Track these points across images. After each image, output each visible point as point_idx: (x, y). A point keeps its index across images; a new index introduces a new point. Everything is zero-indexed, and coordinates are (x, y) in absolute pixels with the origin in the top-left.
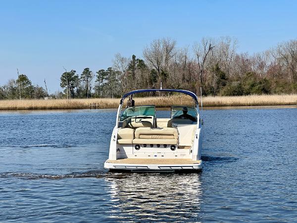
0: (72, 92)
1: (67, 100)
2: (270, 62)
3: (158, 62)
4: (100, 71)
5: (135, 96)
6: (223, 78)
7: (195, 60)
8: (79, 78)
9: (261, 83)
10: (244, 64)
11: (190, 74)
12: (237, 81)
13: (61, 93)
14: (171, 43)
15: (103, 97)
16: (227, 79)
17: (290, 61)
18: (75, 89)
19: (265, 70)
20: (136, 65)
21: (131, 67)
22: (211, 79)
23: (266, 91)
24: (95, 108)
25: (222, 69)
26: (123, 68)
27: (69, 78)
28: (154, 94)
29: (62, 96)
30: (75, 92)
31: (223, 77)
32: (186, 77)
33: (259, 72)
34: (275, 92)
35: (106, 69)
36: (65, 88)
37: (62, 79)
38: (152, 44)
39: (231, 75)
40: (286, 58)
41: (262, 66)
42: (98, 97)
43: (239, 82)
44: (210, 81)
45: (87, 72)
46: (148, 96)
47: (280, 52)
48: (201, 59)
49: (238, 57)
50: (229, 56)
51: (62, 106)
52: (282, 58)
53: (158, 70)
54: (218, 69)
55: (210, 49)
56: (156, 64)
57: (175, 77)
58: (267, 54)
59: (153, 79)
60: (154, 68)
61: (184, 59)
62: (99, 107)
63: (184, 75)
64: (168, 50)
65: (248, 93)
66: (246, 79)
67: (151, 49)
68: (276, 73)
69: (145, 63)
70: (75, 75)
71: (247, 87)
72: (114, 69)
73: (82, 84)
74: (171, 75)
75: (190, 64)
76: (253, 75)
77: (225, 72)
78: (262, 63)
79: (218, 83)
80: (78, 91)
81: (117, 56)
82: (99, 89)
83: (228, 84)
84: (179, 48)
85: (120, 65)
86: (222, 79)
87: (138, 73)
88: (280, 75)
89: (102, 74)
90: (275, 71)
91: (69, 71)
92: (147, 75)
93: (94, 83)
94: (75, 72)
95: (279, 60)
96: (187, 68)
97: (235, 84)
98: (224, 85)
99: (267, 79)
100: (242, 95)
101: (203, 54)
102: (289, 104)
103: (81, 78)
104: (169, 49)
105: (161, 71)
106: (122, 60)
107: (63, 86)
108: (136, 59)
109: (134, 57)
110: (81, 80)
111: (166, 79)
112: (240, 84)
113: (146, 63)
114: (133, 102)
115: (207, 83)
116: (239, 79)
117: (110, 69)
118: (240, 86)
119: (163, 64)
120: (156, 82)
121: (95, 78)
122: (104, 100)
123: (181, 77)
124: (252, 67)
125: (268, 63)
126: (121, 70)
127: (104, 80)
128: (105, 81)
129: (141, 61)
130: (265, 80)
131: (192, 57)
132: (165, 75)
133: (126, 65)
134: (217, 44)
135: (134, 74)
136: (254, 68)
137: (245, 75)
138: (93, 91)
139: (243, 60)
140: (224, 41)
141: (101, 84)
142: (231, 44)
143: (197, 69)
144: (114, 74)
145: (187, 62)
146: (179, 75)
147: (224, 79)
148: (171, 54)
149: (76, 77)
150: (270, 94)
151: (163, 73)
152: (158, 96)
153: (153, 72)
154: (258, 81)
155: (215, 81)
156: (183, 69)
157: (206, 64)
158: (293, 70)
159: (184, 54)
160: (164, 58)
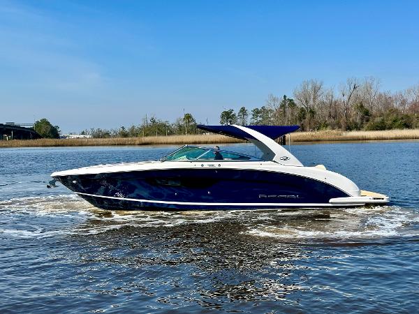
3: (306, 101)
4: (254, 110)
6: (366, 115)
7: (340, 99)
8: (237, 116)
9: (402, 119)
10: (387, 102)
11: (336, 111)
14: (318, 84)
16: (370, 115)
19: (407, 107)
20: (287, 104)
21: (283, 106)
22: (356, 116)
23: (408, 126)
25: (366, 106)
26: (275, 106)
27: (227, 116)
28: (303, 130)
31: (367, 113)
32: (332, 114)
33: (401, 108)
34: (417, 127)
35: (260, 108)
37: (221, 117)
38: (301, 85)
39: (374, 112)
41: (403, 103)
43: (382, 118)
44: (354, 118)
45: (243, 111)
46: (298, 131)
48: (346, 98)
49: (380, 95)
50: (373, 95)
53: (307, 108)
54: (362, 106)
55: (355, 88)
56: (304, 103)
57: (322, 114)
58: (409, 92)
59: (302, 116)
60: (303, 106)
61: (330, 98)
63: (330, 112)
64: (316, 90)
65: (390, 128)
66: (388, 115)
67: (300, 90)
69: (295, 102)
70: (233, 113)
71: (390, 122)
72: (267, 107)
73: (239, 121)
74: (318, 112)
75: (336, 102)
76: (396, 111)
77: (368, 109)
78: (404, 100)
79: (362, 119)
83: (371, 120)
84: (325, 89)
85: (272, 104)
87: (289, 111)
89: (257, 112)
91: (227, 110)
92: (296, 113)
93: (249, 120)
94: (233, 110)
96: (333, 105)
97: (378, 119)
98: (368, 121)
99: (409, 114)
100: (384, 129)
101: (347, 94)
103: (239, 115)
105: (309, 110)
106: (275, 100)
107: (222, 124)
108: (287, 98)
109: (285, 97)
111: (313, 116)
112: (383, 120)
114: (284, 137)
115: (351, 119)
116: (381, 115)
117: (263, 108)
118: (383, 122)
119: (311, 102)
120: (305, 119)
121: (251, 116)
123: (328, 114)
125: (410, 100)
126: (273, 108)
127: (258, 117)
128: (259, 119)
129: (291, 100)
130: (407, 116)
132: (313, 112)
133: (278, 105)
134: (361, 84)
135: (285, 112)
136: (396, 105)
137: (388, 112)
139: (386, 98)
140: (368, 81)
141: (256, 121)
142: (375, 83)
143: (343, 106)
144: (267, 112)
145: (333, 100)
146: (326, 112)
147: (368, 115)
148: (319, 94)
149: (234, 115)
150: (411, 128)
151: (311, 111)
152: (306, 131)
153: (302, 110)
154: (400, 117)
155: (358, 118)
156: (330, 107)
157: (350, 102)
159: (331, 94)
160: (312, 97)
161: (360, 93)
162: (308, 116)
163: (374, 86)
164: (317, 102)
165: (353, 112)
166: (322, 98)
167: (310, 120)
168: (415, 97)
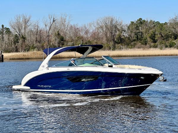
2: (92, 29)
3: (19, 29)
5: (4, 52)
7: (44, 28)
9: (86, 43)
10: (76, 31)
11: (41, 38)
12: (71, 42)
14: (28, 18)
16: (65, 41)
17: (105, 29)
19: (89, 35)
20: (4, 31)
21: (1, 33)
25: (62, 34)
28: (17, 51)
31: (62, 39)
32: (38, 40)
33: (85, 36)
38: (15, 17)
39: (67, 38)
40: (102, 27)
41: (87, 32)
43: (72, 42)
44: (53, 42)
46: (13, 52)
47: (98, 24)
48: (48, 28)
49: (71, 27)
50: (66, 26)
52: (100, 28)
53: (19, 35)
54: (59, 34)
55: (54, 21)
56: (18, 31)
57: (31, 39)
59: (16, 41)
60: (17, 33)
61: (36, 27)
63: (36, 38)
64: (26, 22)
66: (77, 41)
67: (14, 21)
68: (96, 37)
74: (28, 38)
75: (40, 31)
76: (81, 38)
77: (63, 36)
78: (87, 31)
79: (59, 43)
83: (65, 44)
84: (33, 21)
86: (61, 40)
87: (6, 37)
88: (98, 39)
92: (12, 38)
95: (98, 29)
96: (39, 33)
98: (63, 44)
99: (91, 41)
101: (49, 25)
105: (21, 36)
108: (4, 27)
109: (3, 26)
111: (24, 41)
113: (12, 30)
114: (2, 56)
115: (51, 43)
116: (72, 40)
119: (23, 31)
120: (18, 43)
124: (81, 33)
125: (91, 31)
129: (8, 29)
130: (89, 41)
131: (42, 26)
132: (24, 38)
134: (58, 19)
135: (3, 38)
136: (82, 34)
137: (77, 38)
139: (75, 29)
140: (63, 16)
142: (67, 18)
143: (45, 34)
145: (39, 29)
146: (34, 38)
147: (63, 40)
148: (28, 24)
152: (19, 52)
153: (16, 36)
155: (57, 42)
156: (37, 35)
157: (51, 31)
158: (106, 35)
159: (37, 25)
160: (23, 27)
161: (58, 25)
162: (20, 41)
163: (67, 20)
164: (27, 30)
165: (53, 38)
166: (30, 27)
167: (22, 44)
168: (94, 28)
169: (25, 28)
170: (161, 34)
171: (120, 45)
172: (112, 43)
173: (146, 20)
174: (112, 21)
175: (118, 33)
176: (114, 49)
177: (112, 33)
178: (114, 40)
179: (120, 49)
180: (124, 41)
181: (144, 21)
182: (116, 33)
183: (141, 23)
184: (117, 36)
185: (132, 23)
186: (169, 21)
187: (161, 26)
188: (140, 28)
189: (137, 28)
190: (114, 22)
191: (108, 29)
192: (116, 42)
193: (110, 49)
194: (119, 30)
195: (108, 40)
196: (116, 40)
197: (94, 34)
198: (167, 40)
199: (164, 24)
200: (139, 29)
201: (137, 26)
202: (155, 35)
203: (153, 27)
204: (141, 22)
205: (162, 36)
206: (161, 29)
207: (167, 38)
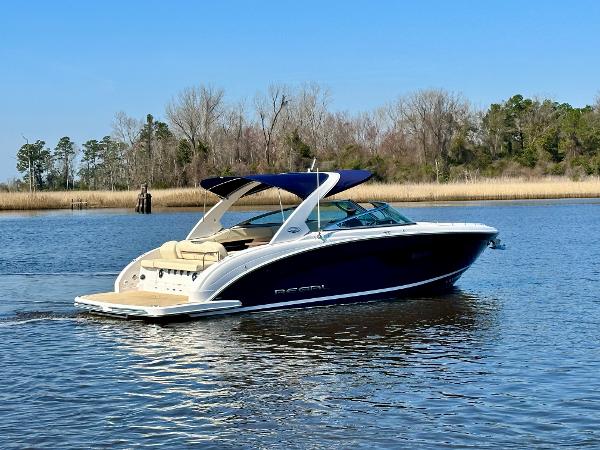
0: (39, 179)
1: (30, 194)
2: (385, 126)
3: (192, 127)
4: (89, 143)
5: (152, 187)
6: (306, 155)
7: (257, 124)
8: (52, 154)
9: (370, 164)
10: (344, 131)
11: (249, 149)
12: (330, 159)
13: (19, 181)
14: (214, 95)
15: (95, 189)
16: (313, 157)
17: (419, 127)
18: (44, 175)
19: (378, 141)
20: (154, 133)
21: (146, 136)
22: (285, 158)
23: (380, 178)
24: (80, 207)
25: (304, 139)
26: (130, 137)
27: (32, 155)
28: (186, 184)
29: (20, 186)
30: (44, 179)
31: (306, 153)
32: (242, 153)
33: (368, 144)
34: (395, 180)
35: (99, 139)
36: (25, 173)
37: (21, 157)
38: (181, 96)
39: (319, 150)
40: (412, 120)
41: (371, 135)
42: (86, 188)
43: (333, 162)
44: (283, 161)
45: (65, 143)
46: (175, 187)
47: (402, 111)
48: (268, 123)
49: (331, 119)
50: (317, 118)
51: (21, 204)
52: (407, 122)
53: (193, 141)
54: (297, 139)
55: (283, 104)
56: (188, 131)
57: (223, 153)
58: (381, 114)
59: (184, 157)
60: (185, 137)
61: (237, 121)
62: (87, 207)
63: (237, 150)
64: (210, 106)
66: (345, 156)
67: (179, 103)
68: (397, 146)
69: (170, 128)
70: (44, 149)
72: (115, 138)
73: (58, 165)
74: (216, 150)
75: (248, 130)
76: (356, 149)
77: (310, 144)
78: (373, 129)
79: (297, 163)
80: (50, 178)
81: (121, 116)
82: (87, 174)
84: (228, 103)
85: (125, 132)
86: (303, 156)
87: (157, 146)
88: (403, 151)
89: (93, 148)
90: (394, 143)
91: (32, 142)
92: (172, 150)
93: (78, 163)
94: (43, 143)
95: (401, 124)
96: (244, 137)
97: (326, 165)
98: (308, 167)
99: (382, 157)
101: (271, 114)
102: (418, 200)
103: (56, 154)
104: (211, 104)
105: (197, 144)
106: (129, 123)
107: (22, 170)
108: (154, 121)
109: (150, 118)
110: (56, 157)
111: (206, 157)
112: (336, 166)
113: (172, 128)
114: (149, 197)
115: (277, 164)
116: (333, 156)
117: (106, 139)
119: (201, 130)
120: (189, 162)
121: (82, 155)
122: (98, 194)
124: (356, 136)
125: (383, 130)
126: (126, 140)
127: (96, 158)
128: (98, 161)
129: (162, 125)
130: (378, 159)
131: (251, 118)
132: (204, 149)
133: (136, 132)
134: (295, 98)
135: (150, 149)
136: (360, 138)
137: (344, 151)
138: (77, 178)
139: (340, 124)
140: (308, 92)
141: (91, 166)
142: (320, 97)
143: (261, 140)
144: (115, 148)
145: (243, 126)
146: (230, 150)
147: (308, 156)
148: (215, 113)
149: (46, 152)
150: (386, 182)
151: (201, 147)
152: (192, 186)
153: (184, 145)
154: (365, 161)
155: (290, 161)
156: (237, 140)
157: (276, 131)
158: (424, 141)
159: (238, 114)
160: (203, 119)
161: (293, 114)
162: (196, 157)
163: (319, 102)
164: (213, 129)
165: (280, 150)
166: (222, 122)
167: (199, 165)
168: (392, 123)
169: (207, 123)
170: (575, 139)
171: (460, 167)
172: (438, 164)
173: (533, 100)
174: (440, 103)
175: (455, 135)
176: (446, 177)
177: (439, 136)
178: (444, 154)
179: (463, 178)
180: (474, 157)
181: (528, 102)
182: (451, 133)
183: (520, 108)
184: (454, 145)
185: (496, 107)
186: (596, 104)
187: (576, 116)
188: (517, 121)
189: (509, 121)
190: (446, 107)
191: (430, 124)
192: (450, 161)
193: (433, 178)
194: (458, 128)
195: (428, 155)
196: (450, 154)
197: (392, 137)
198: (591, 155)
199: (582, 110)
200: (513, 126)
201: (509, 117)
202: (557, 139)
203: (553, 118)
204: (520, 106)
205: (578, 144)
206: (575, 125)
207: (591, 149)
